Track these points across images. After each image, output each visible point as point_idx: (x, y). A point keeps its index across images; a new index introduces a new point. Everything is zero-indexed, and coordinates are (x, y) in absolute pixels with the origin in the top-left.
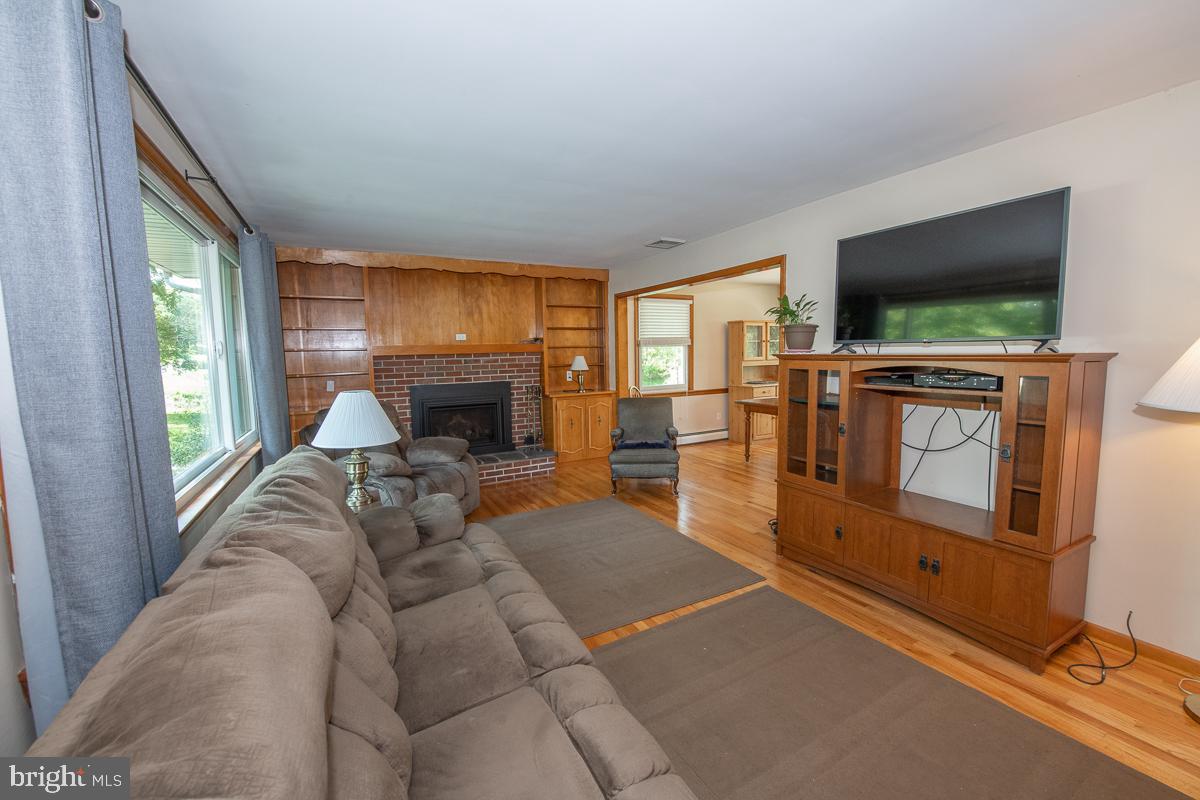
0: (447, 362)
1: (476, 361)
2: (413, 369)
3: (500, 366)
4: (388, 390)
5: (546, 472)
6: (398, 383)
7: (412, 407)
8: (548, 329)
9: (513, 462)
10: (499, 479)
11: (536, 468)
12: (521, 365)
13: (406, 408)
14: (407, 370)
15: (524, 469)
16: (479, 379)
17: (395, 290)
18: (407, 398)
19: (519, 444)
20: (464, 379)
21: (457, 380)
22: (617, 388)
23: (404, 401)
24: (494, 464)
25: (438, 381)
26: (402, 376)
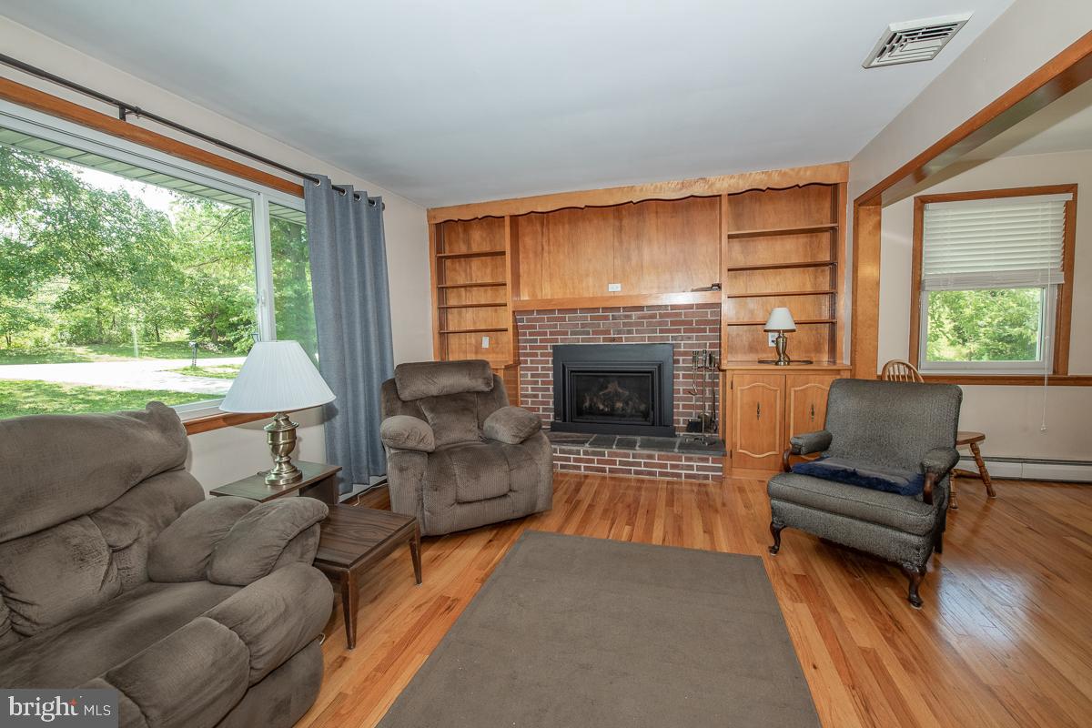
0: (592, 318)
1: (627, 317)
2: (555, 326)
3: (660, 324)
4: (531, 348)
5: (706, 477)
6: (541, 341)
7: (555, 369)
8: (729, 270)
9: (656, 454)
10: (637, 472)
11: (691, 468)
12: (690, 323)
13: (548, 369)
14: (550, 326)
15: (673, 467)
16: (633, 339)
17: (545, 239)
18: (551, 359)
19: (681, 429)
20: (614, 340)
21: (604, 340)
22: (853, 361)
23: (547, 362)
24: (631, 452)
25: (583, 340)
26: (545, 334)
